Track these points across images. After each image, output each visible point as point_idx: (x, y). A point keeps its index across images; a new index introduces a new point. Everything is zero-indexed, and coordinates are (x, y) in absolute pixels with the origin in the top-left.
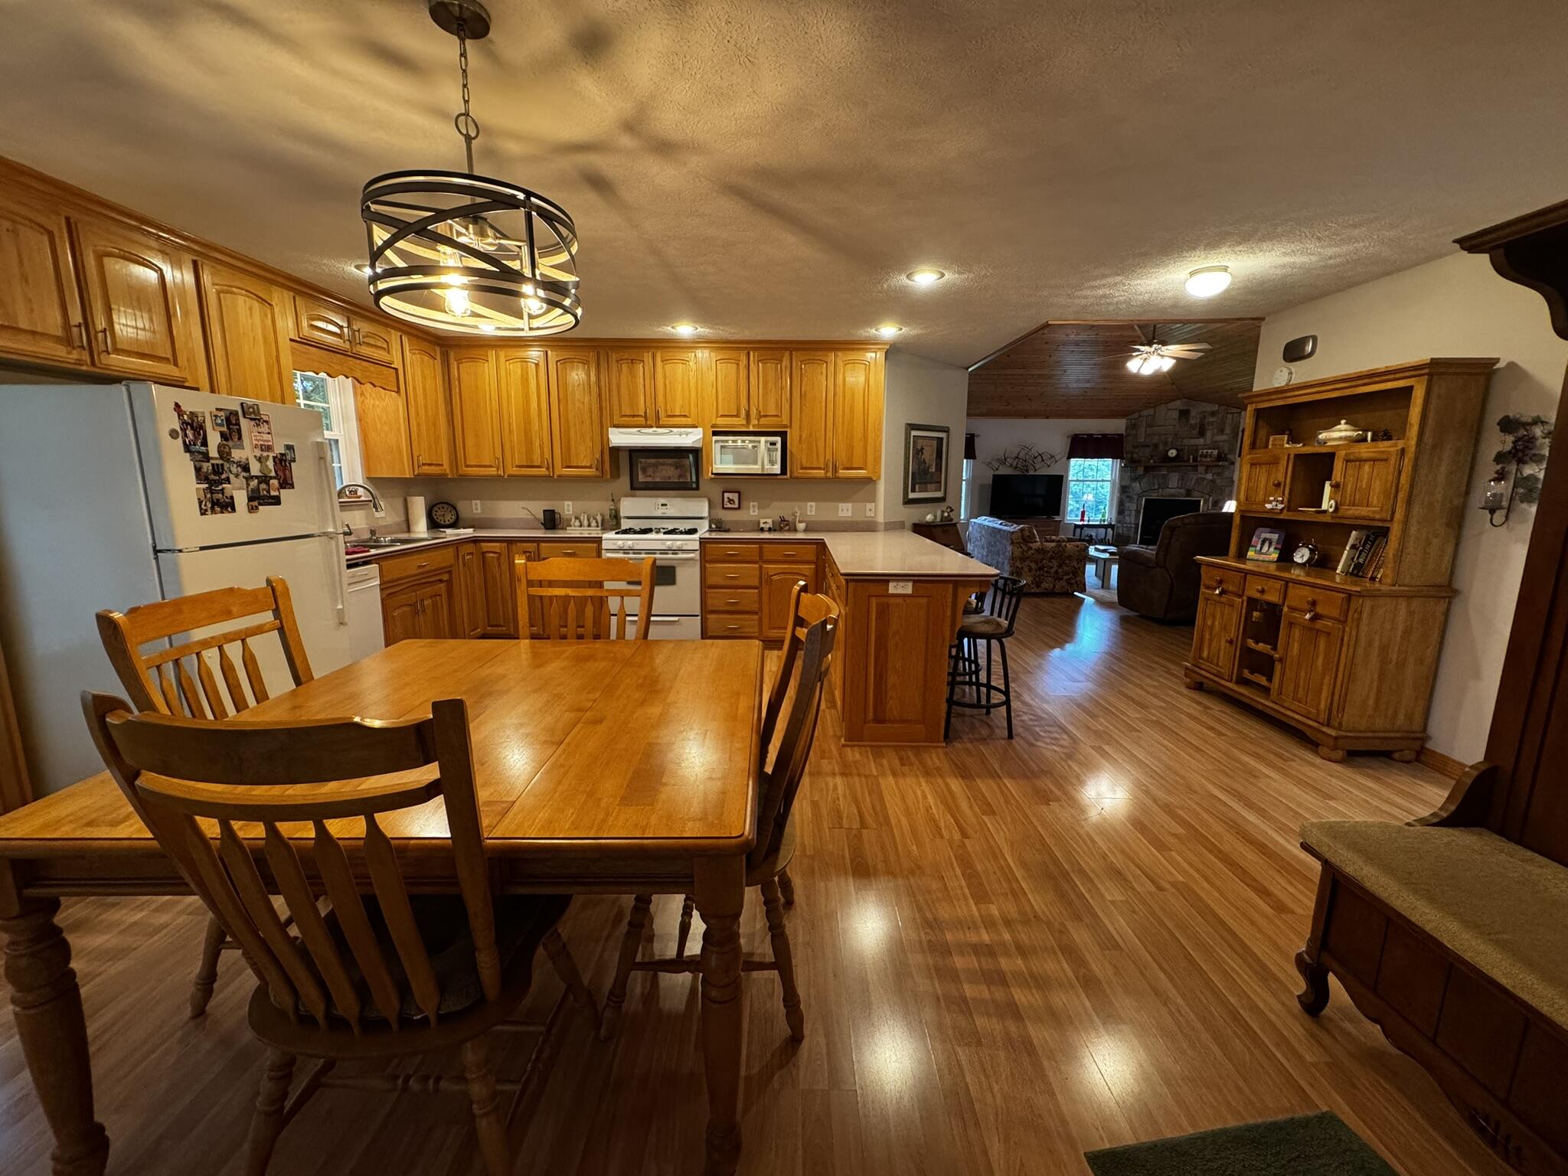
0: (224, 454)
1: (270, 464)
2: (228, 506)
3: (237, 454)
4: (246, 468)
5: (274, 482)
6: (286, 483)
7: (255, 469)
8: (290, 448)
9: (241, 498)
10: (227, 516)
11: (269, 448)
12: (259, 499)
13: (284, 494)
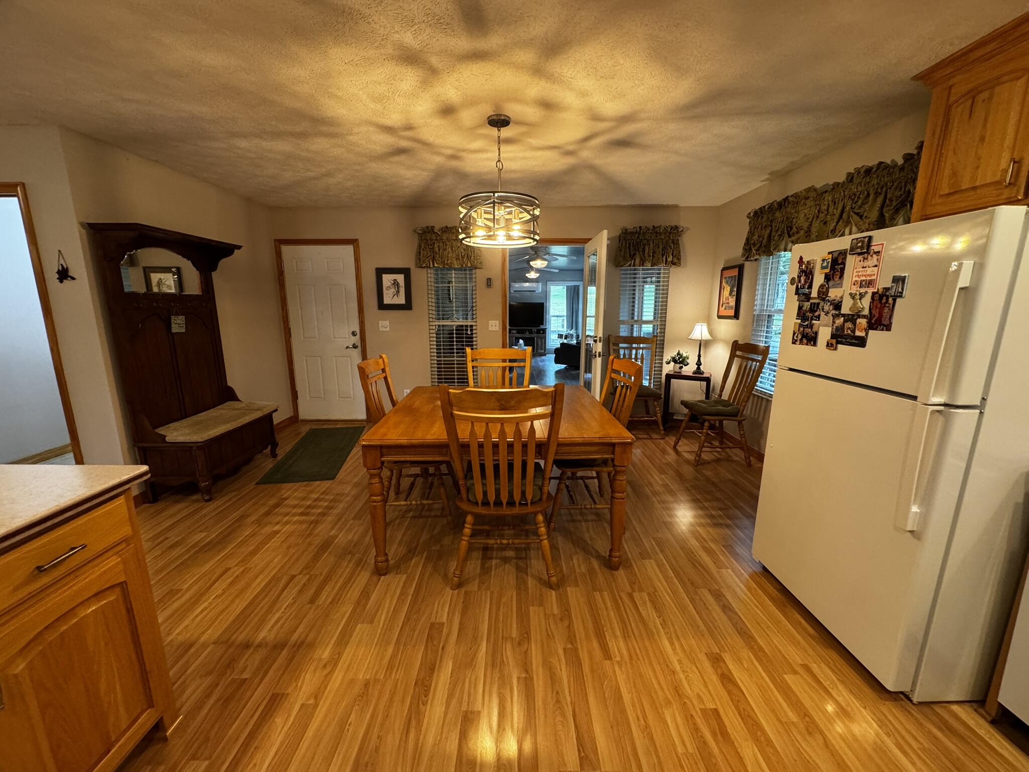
4: (837, 306)
7: (846, 307)
9: (825, 333)
11: (870, 284)
13: (874, 336)
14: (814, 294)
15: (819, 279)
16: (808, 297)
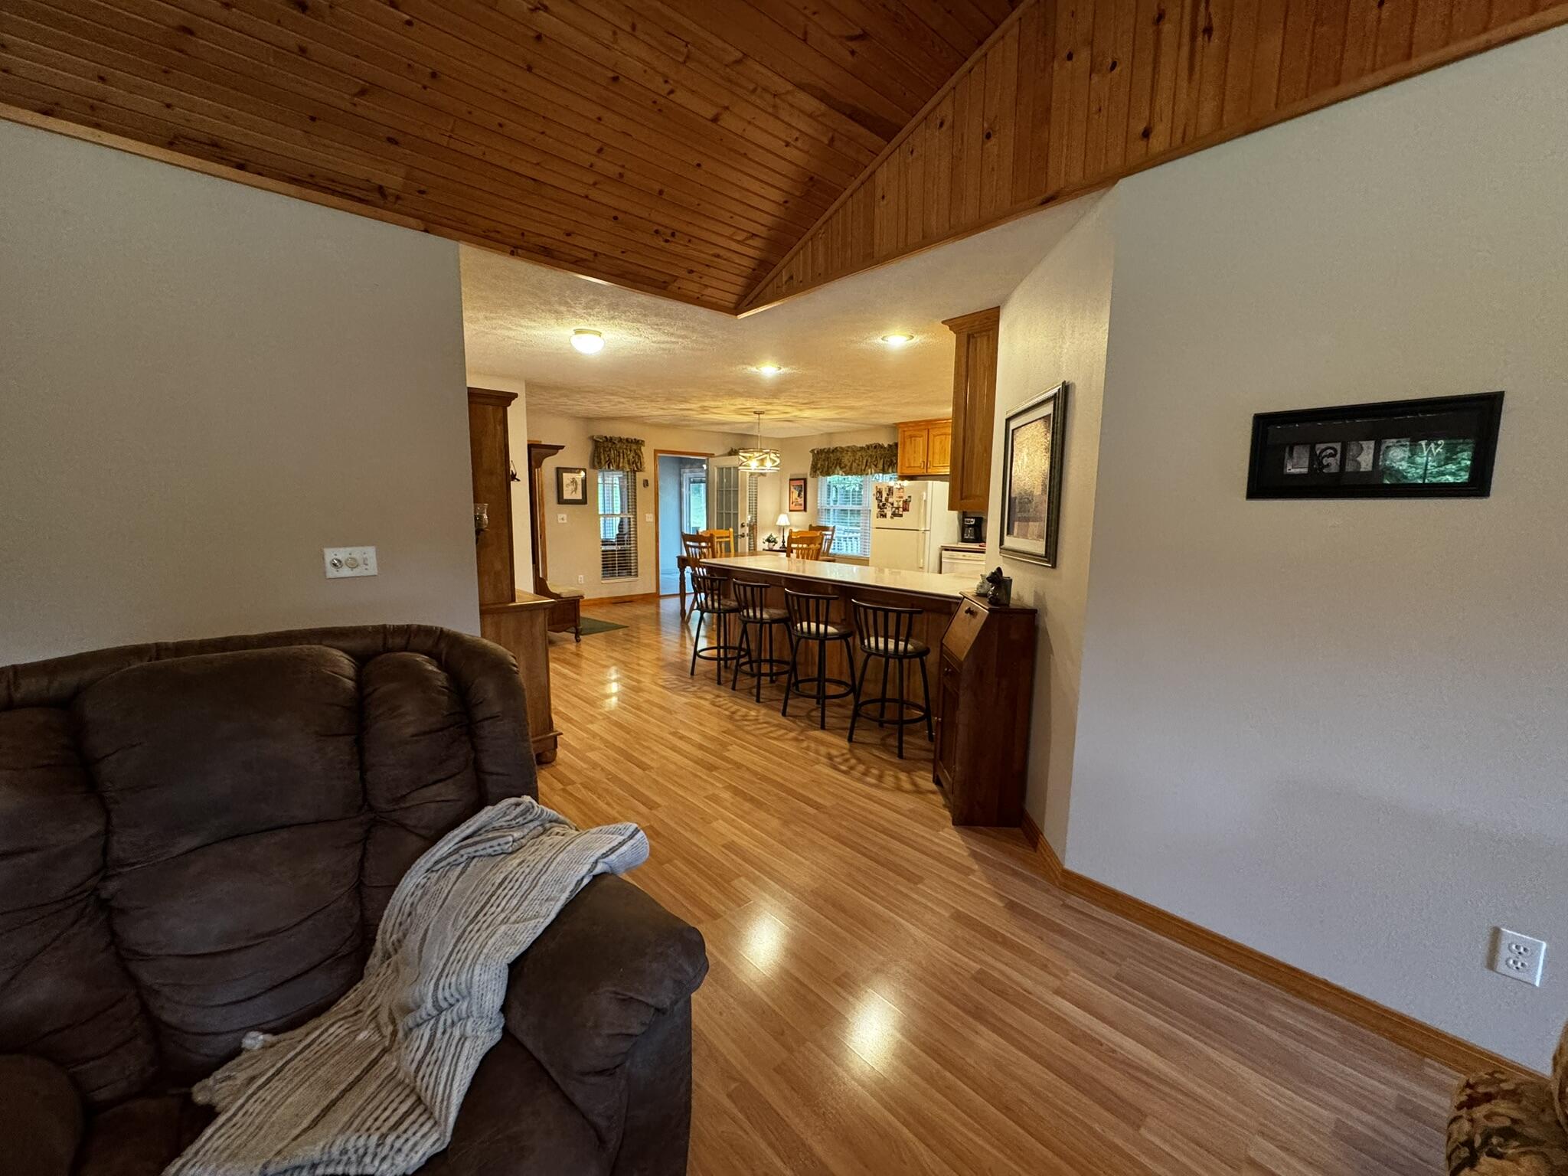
0: (887, 500)
1: (901, 504)
2: (884, 516)
3: (890, 500)
4: (892, 504)
5: (901, 509)
6: (905, 509)
7: (895, 505)
8: (910, 497)
9: (889, 514)
10: (884, 519)
11: (902, 497)
12: (894, 515)
13: (905, 513)
14: (883, 500)
15: (884, 495)
16: (881, 501)
